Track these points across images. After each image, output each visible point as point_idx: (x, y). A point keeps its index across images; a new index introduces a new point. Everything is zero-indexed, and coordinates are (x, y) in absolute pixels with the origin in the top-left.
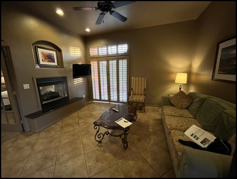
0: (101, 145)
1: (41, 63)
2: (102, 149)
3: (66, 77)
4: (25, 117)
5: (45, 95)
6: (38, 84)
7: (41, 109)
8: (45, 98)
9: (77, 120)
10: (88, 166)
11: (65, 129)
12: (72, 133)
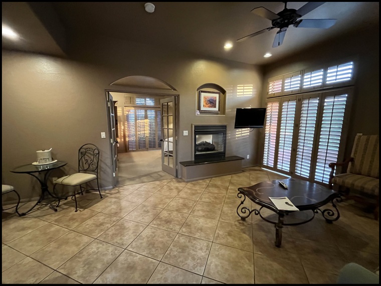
0: (243, 224)
1: (202, 108)
2: (243, 227)
3: (226, 126)
4: (180, 163)
5: (200, 145)
6: (195, 131)
7: (193, 160)
8: (200, 149)
9: (227, 184)
10: (216, 233)
11: (210, 189)
12: (216, 195)
